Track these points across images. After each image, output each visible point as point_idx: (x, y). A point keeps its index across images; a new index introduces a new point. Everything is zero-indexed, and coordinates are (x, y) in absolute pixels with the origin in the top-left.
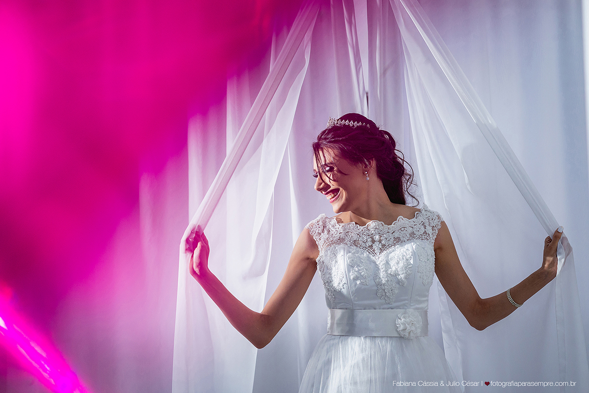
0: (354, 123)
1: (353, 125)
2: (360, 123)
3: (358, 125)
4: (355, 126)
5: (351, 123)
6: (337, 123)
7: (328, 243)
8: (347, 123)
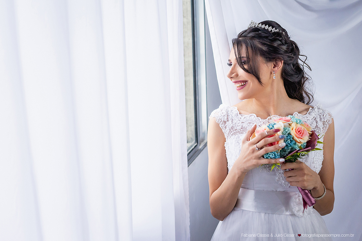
0: (272, 28)
1: (272, 30)
2: (277, 30)
3: (276, 31)
4: (273, 31)
5: (270, 29)
6: (258, 26)
7: (233, 132)
8: (267, 27)
